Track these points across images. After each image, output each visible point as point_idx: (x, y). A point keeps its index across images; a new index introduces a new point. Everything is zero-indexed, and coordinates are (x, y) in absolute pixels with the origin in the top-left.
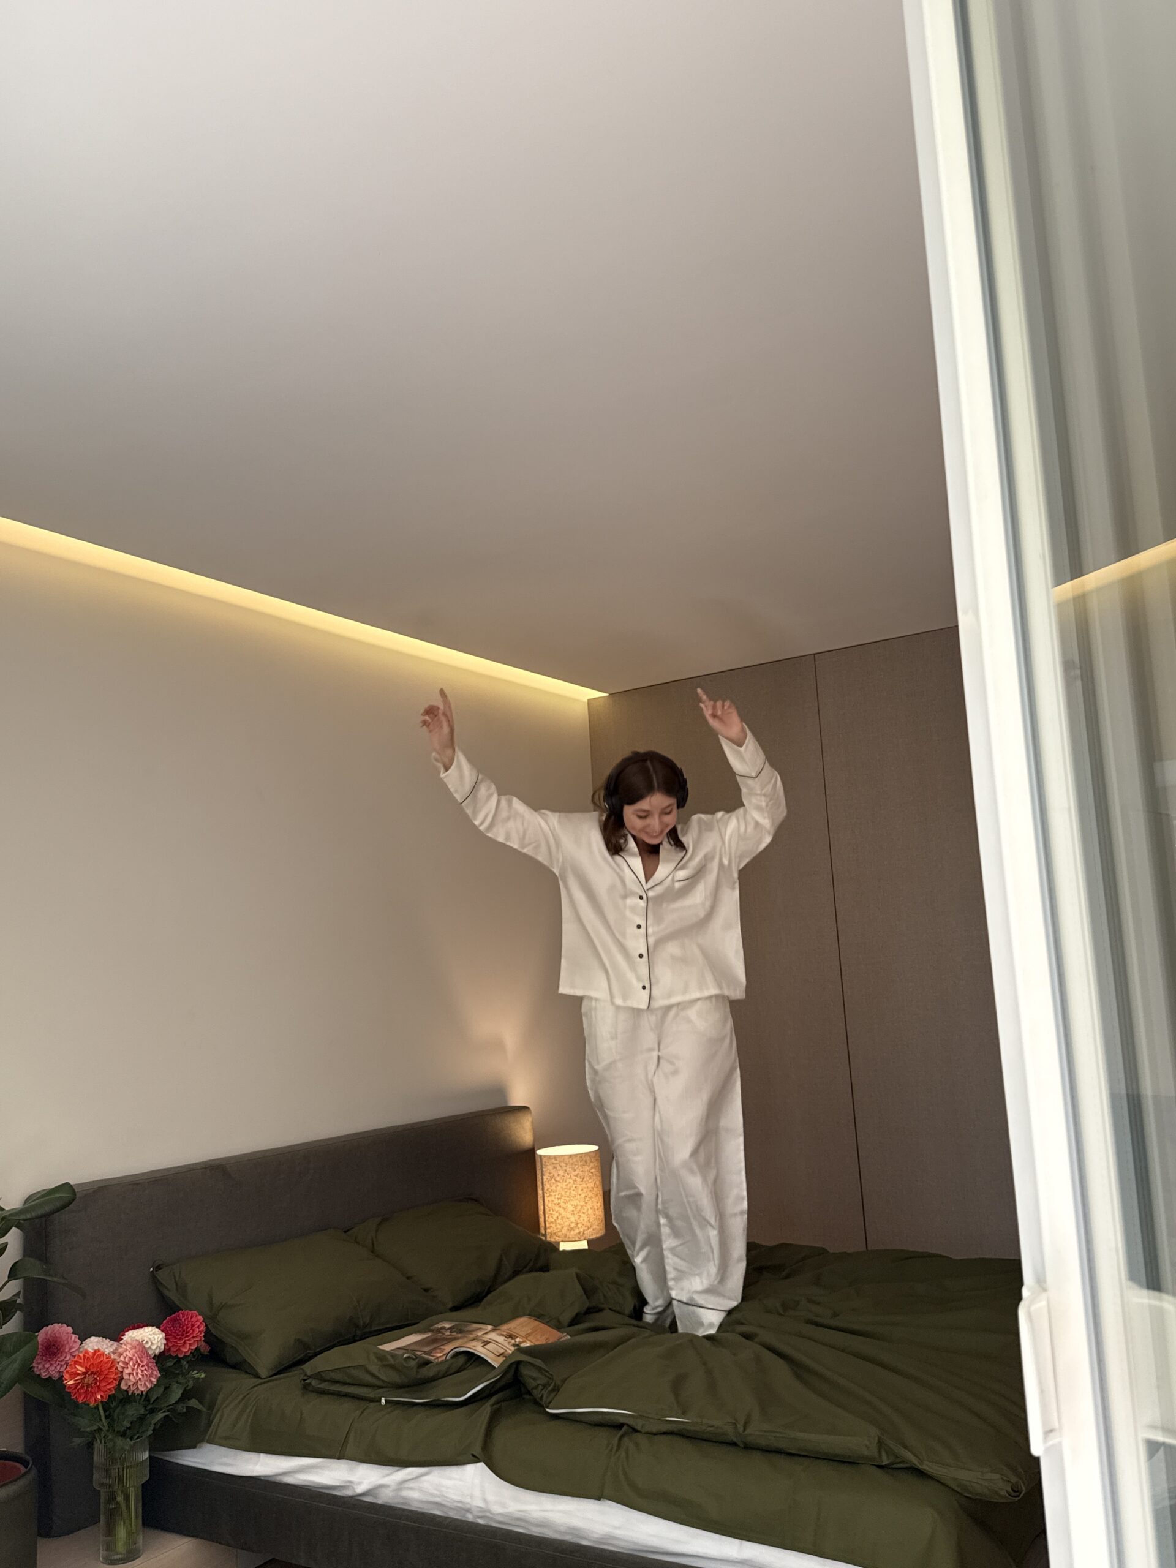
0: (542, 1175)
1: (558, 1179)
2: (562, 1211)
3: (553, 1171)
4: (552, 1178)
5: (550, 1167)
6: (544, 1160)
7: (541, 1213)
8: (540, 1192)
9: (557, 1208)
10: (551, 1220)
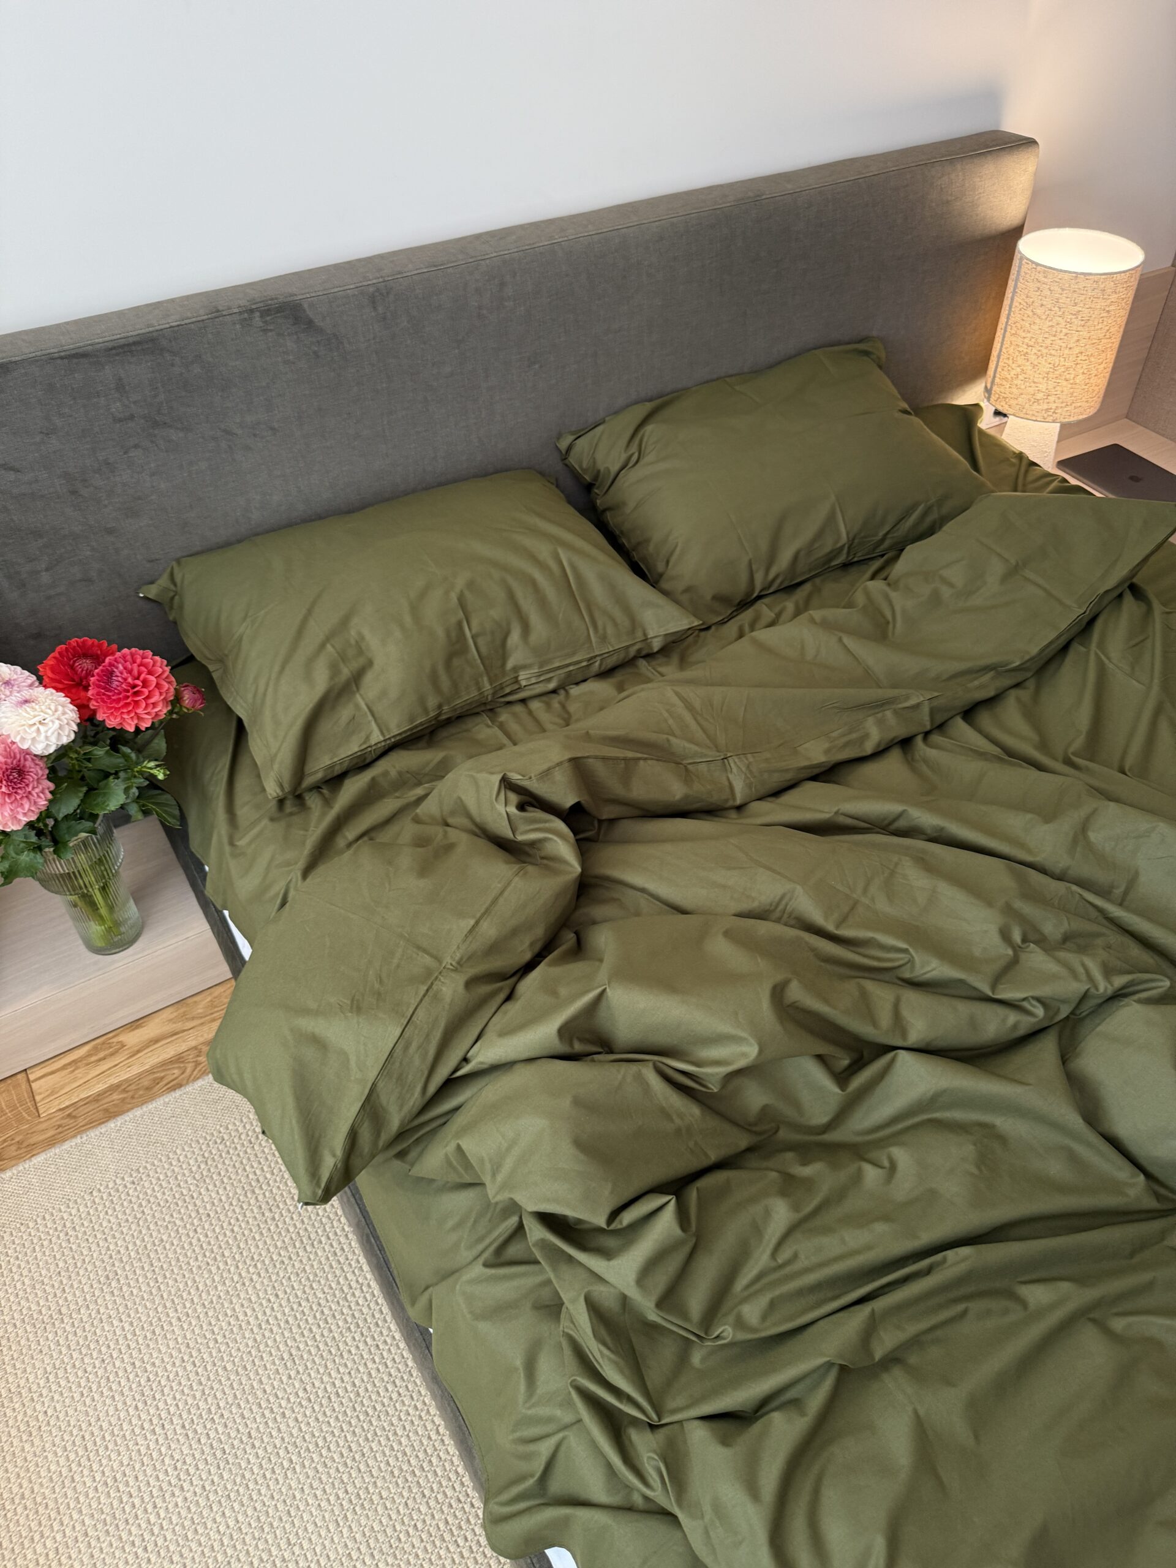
0: (1014, 292)
1: (1039, 311)
2: (1028, 367)
3: (1035, 297)
5: (1030, 285)
6: (1025, 268)
7: (995, 353)
8: (1003, 318)
9: (1020, 360)
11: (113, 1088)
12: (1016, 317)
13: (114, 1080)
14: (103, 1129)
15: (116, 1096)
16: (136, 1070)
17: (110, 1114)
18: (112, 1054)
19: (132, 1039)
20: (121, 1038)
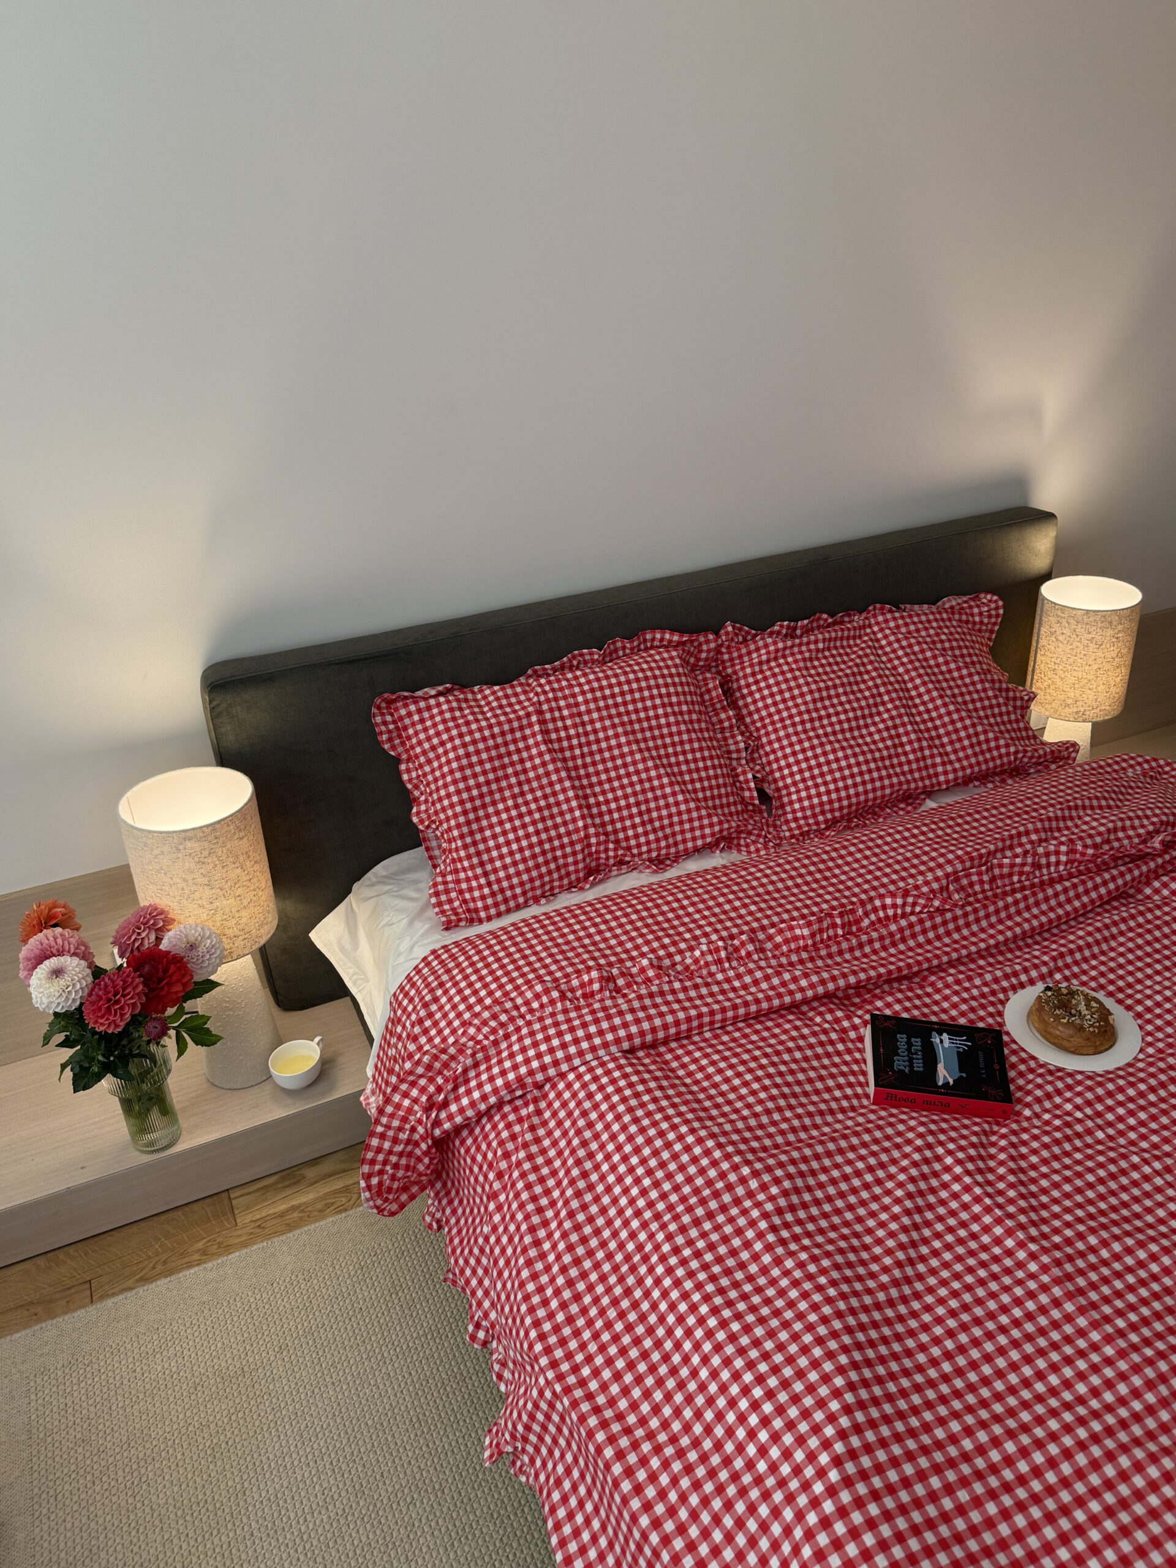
0: (1040, 624)
1: (1061, 638)
2: (1057, 680)
3: (1056, 627)
4: (1052, 634)
5: (1053, 619)
6: (1047, 607)
7: (1030, 669)
8: (1034, 644)
9: (1050, 674)
10: (1039, 684)
11: (293, 1209)
12: (1042, 642)
13: (294, 1202)
14: (284, 1237)
15: (296, 1215)
16: (311, 1196)
17: (290, 1227)
18: (295, 1183)
19: (311, 1173)
20: (303, 1172)
